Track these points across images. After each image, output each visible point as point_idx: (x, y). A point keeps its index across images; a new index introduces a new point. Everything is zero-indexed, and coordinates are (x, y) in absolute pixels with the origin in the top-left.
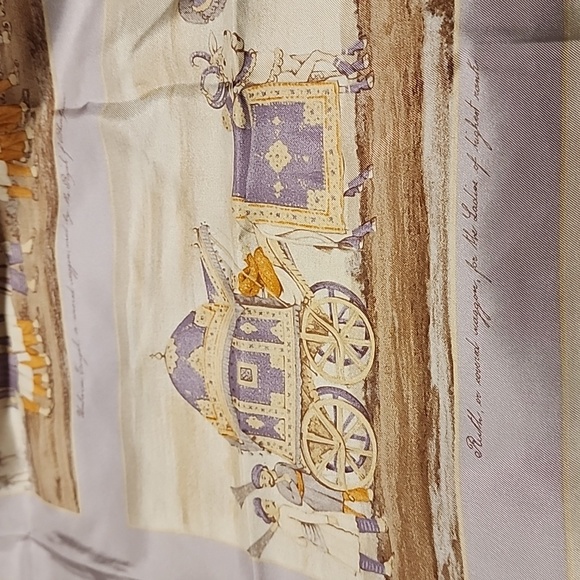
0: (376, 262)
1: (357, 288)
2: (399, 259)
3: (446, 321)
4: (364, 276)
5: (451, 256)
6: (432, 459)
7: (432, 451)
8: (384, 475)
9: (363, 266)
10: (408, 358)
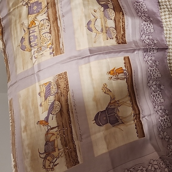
0: (50, 13)
1: (47, 18)
2: (53, 12)
3: (59, 18)
4: (48, 16)
5: (59, 10)
6: (59, 35)
7: (59, 34)
8: (53, 40)
9: (48, 15)
10: (55, 24)
